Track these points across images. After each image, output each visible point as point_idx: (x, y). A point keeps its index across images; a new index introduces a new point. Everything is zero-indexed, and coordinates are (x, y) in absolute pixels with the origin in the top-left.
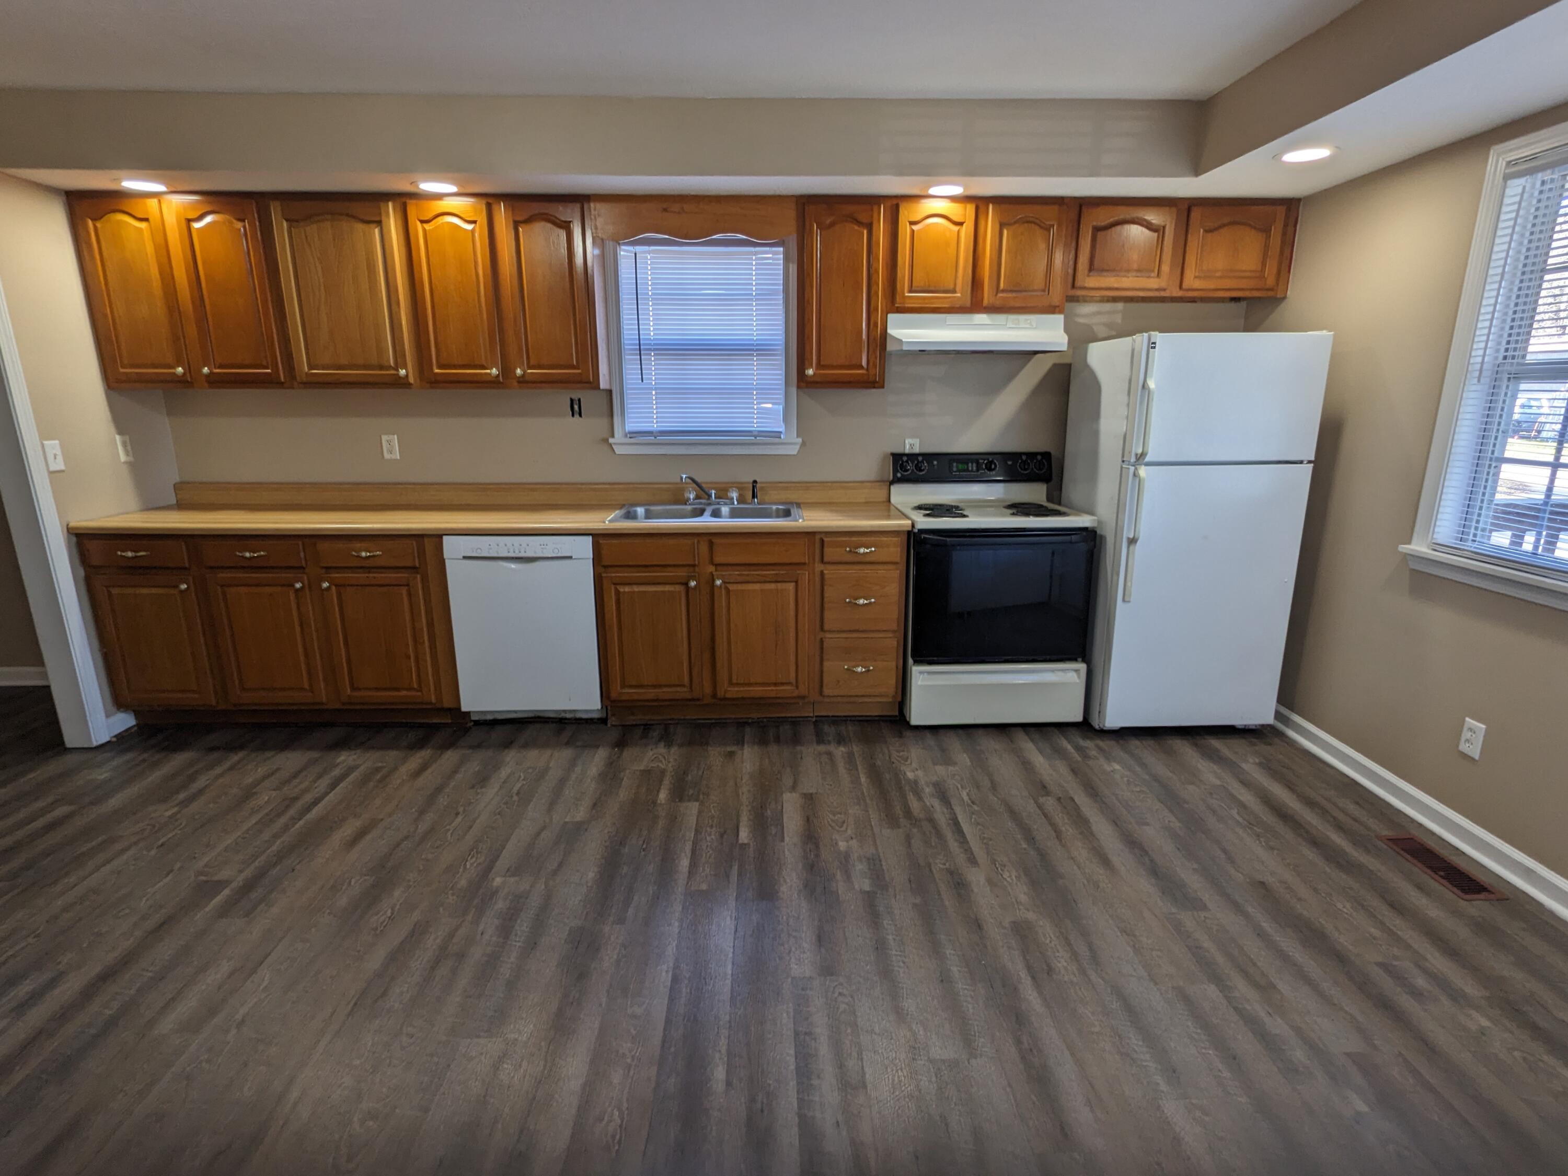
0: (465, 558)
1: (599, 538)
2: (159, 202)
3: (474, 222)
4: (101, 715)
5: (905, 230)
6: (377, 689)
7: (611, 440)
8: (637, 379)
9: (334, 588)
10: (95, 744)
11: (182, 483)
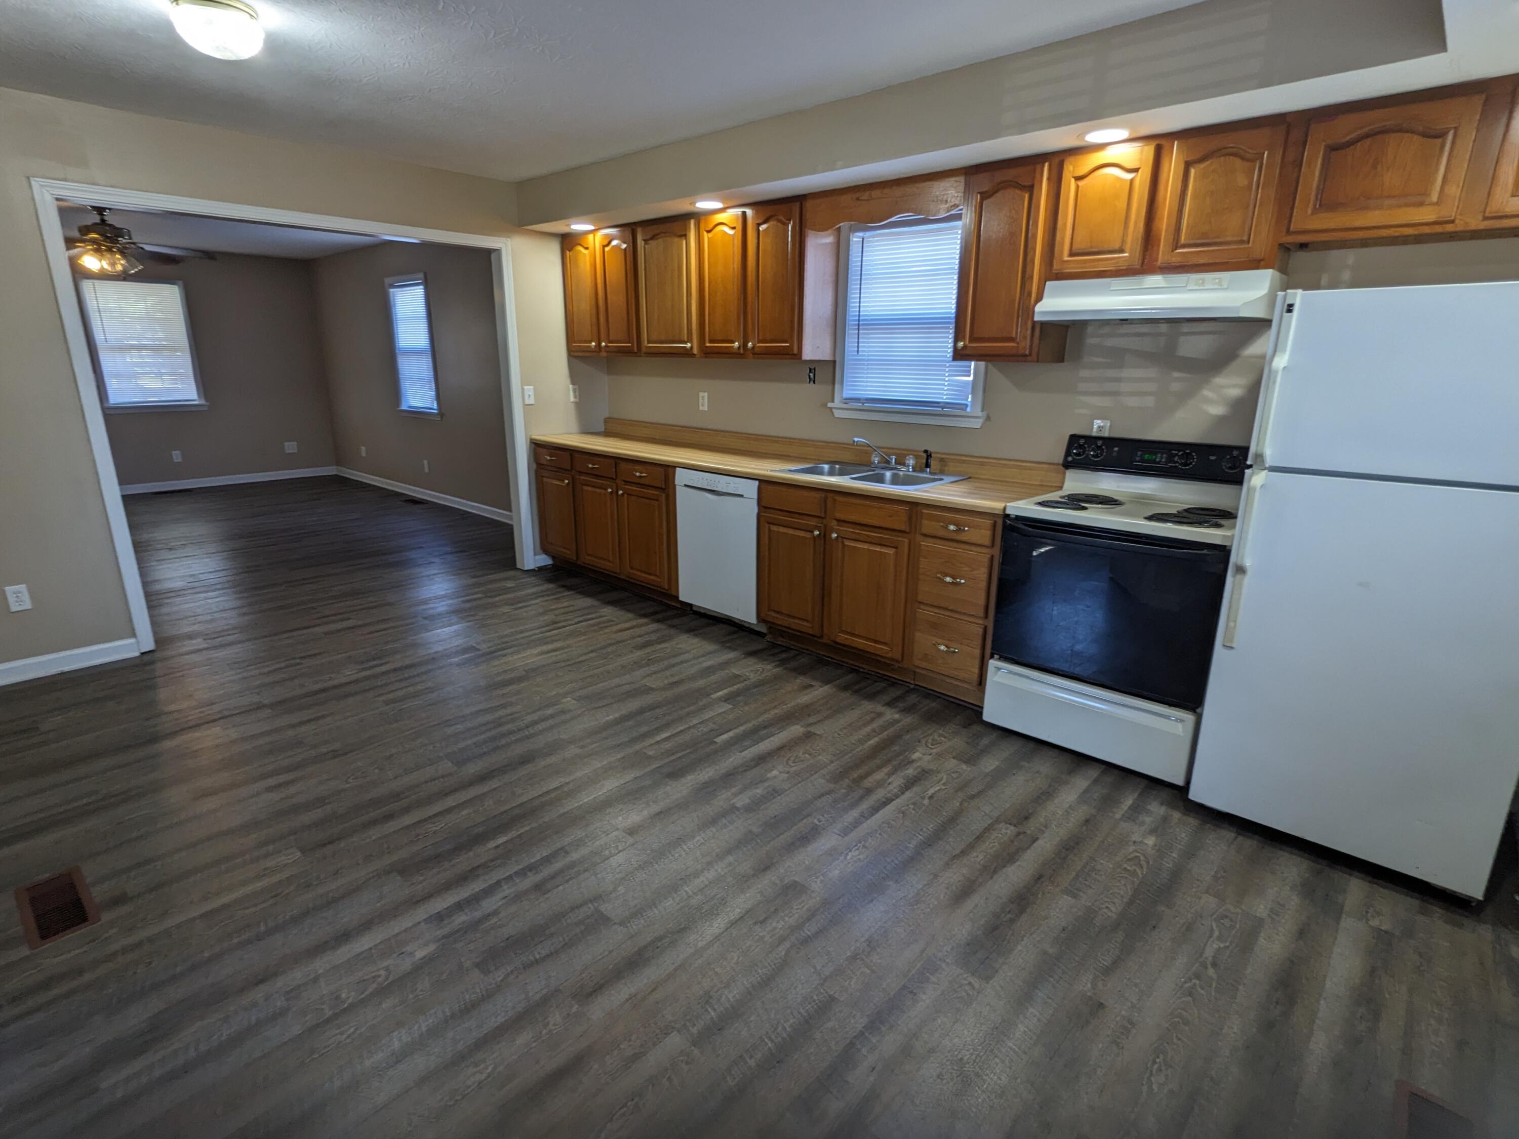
0: (686, 486)
1: (765, 483)
2: (594, 236)
3: (734, 228)
4: (531, 553)
5: (1070, 187)
6: (640, 571)
7: (830, 405)
8: (854, 351)
9: (626, 495)
10: (526, 569)
11: (609, 418)
